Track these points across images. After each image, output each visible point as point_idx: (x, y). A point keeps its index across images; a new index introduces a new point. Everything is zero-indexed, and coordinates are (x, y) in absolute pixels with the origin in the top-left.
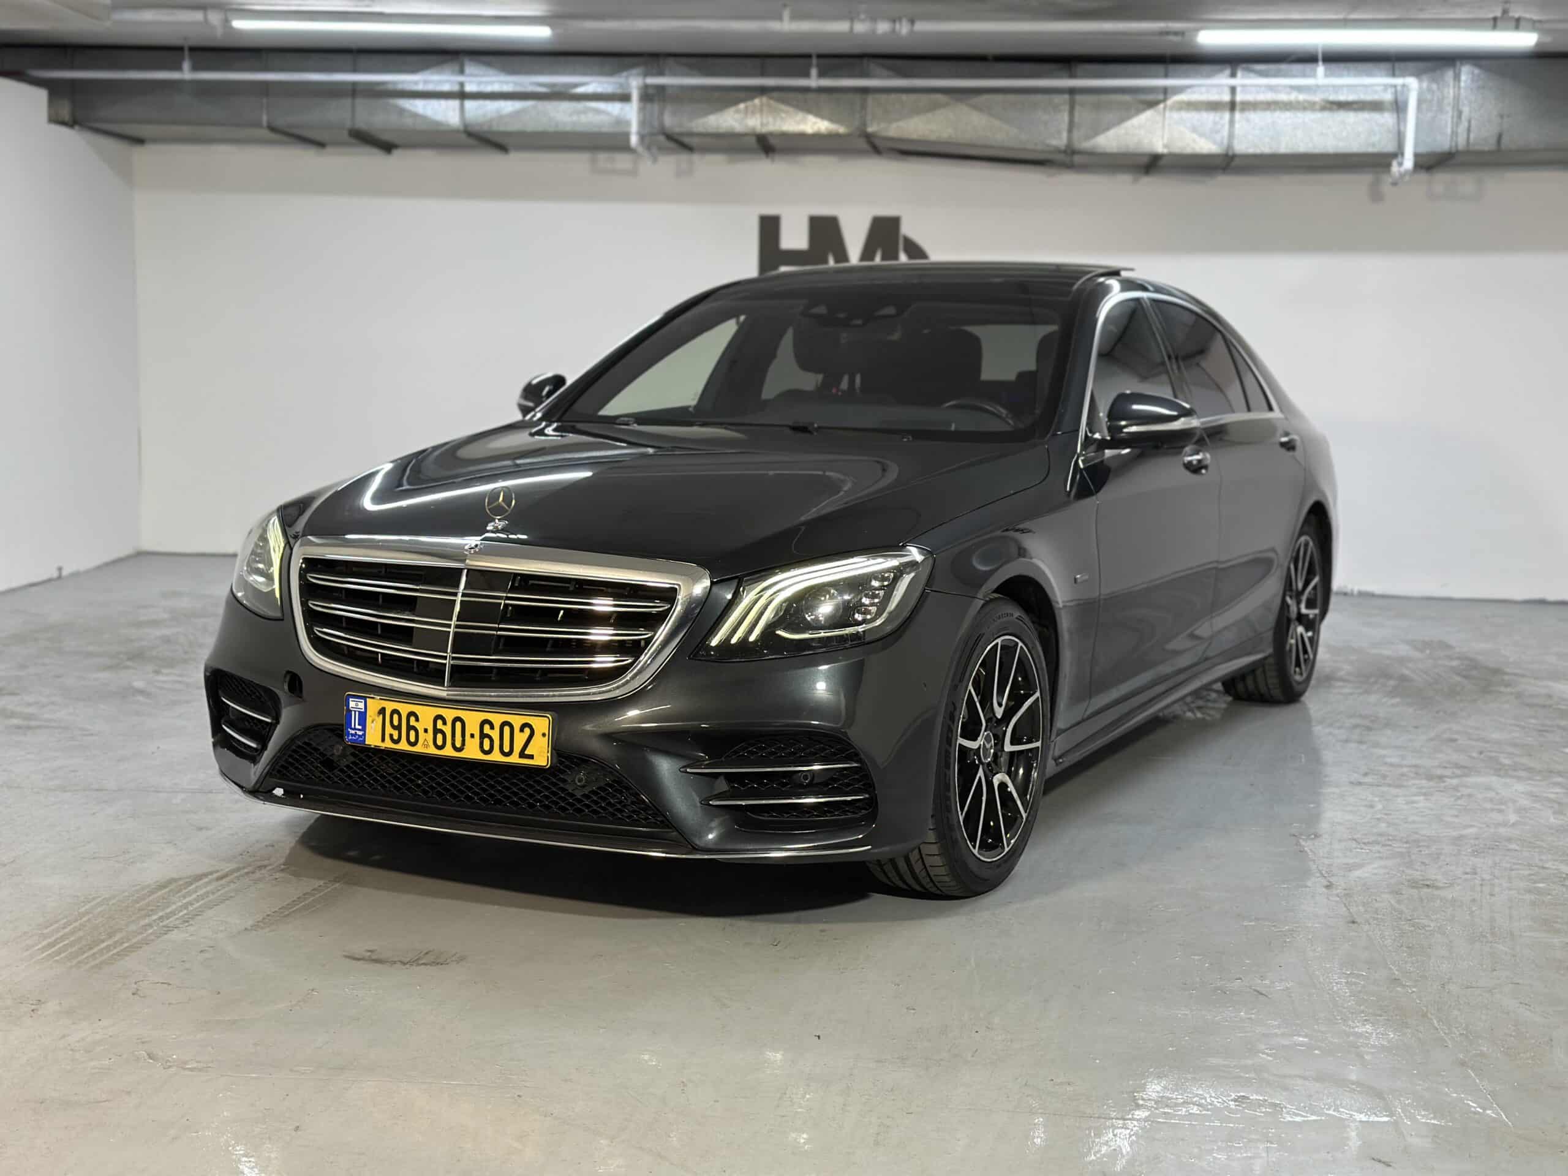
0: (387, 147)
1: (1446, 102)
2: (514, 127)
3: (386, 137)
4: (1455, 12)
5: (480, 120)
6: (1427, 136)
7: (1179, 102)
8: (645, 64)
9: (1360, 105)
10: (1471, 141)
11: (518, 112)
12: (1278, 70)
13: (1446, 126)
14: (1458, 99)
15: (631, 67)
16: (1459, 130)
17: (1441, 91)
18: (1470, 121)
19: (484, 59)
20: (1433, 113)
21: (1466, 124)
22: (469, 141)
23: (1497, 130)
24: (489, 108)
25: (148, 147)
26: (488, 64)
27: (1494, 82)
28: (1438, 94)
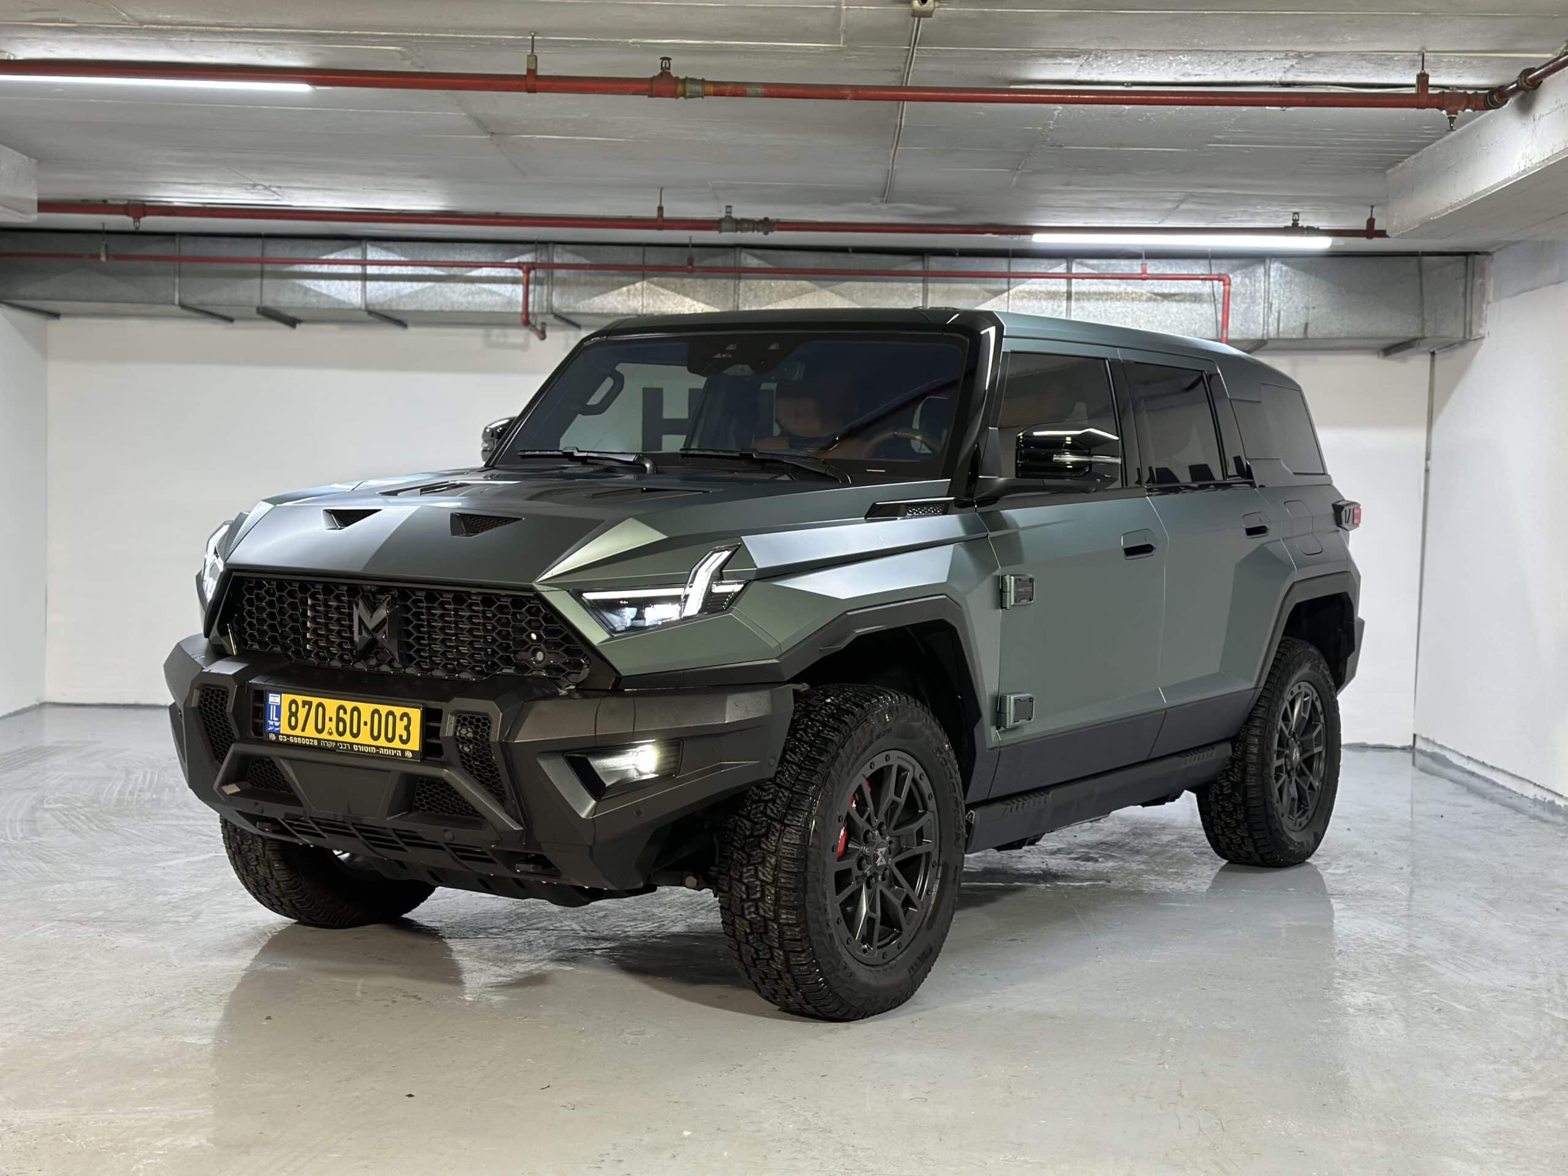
0: (292, 322)
1: (1258, 294)
2: (413, 307)
3: (291, 314)
4: (1255, 221)
5: (381, 300)
6: (1242, 325)
7: (1021, 292)
8: (536, 251)
9: (1182, 297)
10: (1281, 330)
11: (417, 292)
12: (1108, 266)
13: (1259, 316)
14: (1269, 292)
15: (522, 253)
16: (1270, 320)
17: (1254, 286)
18: (1279, 313)
19: (385, 244)
20: (1246, 305)
21: (1276, 315)
22: (370, 318)
23: (1303, 321)
24: (390, 289)
25: (64, 321)
26: (388, 249)
27: (1300, 278)
28: (1250, 288)
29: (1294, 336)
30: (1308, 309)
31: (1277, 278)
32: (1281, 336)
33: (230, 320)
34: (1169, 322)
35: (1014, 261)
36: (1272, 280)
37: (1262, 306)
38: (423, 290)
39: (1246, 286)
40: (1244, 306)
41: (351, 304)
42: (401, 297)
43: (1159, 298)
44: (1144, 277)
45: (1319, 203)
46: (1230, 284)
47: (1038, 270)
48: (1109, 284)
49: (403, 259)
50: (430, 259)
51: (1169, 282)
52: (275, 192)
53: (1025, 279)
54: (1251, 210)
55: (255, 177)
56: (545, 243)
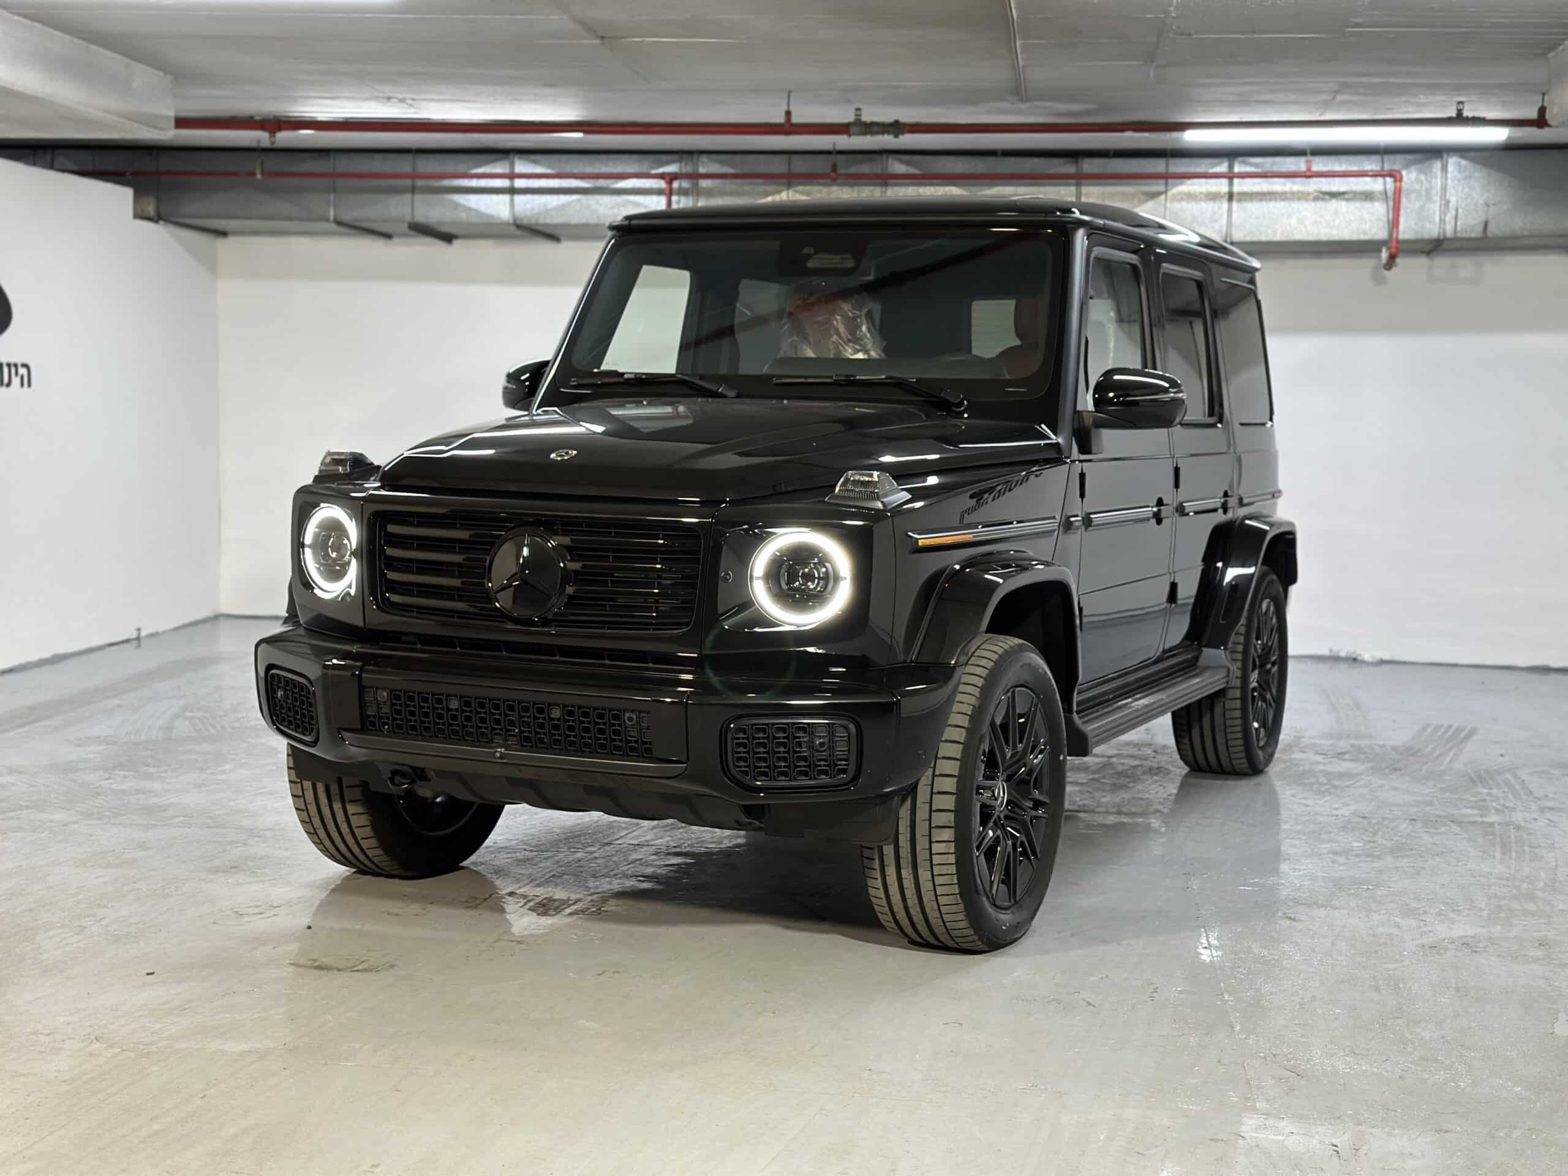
0: (448, 238)
1: (1434, 192)
2: (559, 220)
3: (445, 229)
4: (1421, 112)
5: (529, 213)
6: (1416, 224)
7: (1180, 193)
8: (680, 161)
9: (1350, 196)
10: (1459, 229)
11: (563, 206)
12: (1273, 164)
13: (1434, 213)
14: (1446, 188)
15: (668, 163)
16: (1447, 219)
17: (1430, 182)
18: (1457, 210)
19: (533, 157)
20: (1421, 203)
21: (1454, 213)
22: (519, 232)
23: (1483, 218)
24: (537, 202)
25: (231, 239)
26: (535, 162)
27: (1479, 174)
28: (1426, 185)
29: (1473, 235)
30: (1487, 205)
31: (1456, 173)
32: (1459, 235)
33: (388, 236)
34: (1337, 223)
35: (1172, 161)
36: (1449, 176)
37: (1438, 203)
38: (569, 204)
39: (1421, 182)
40: (1418, 204)
41: (500, 218)
42: (547, 211)
43: (1327, 197)
44: (1309, 175)
45: (1486, 90)
46: (1401, 180)
47: (1199, 170)
48: (1273, 183)
49: (549, 171)
50: (576, 171)
51: (1337, 180)
52: (411, 105)
53: (1185, 180)
54: (1413, 100)
55: (388, 90)
56: (691, 153)
